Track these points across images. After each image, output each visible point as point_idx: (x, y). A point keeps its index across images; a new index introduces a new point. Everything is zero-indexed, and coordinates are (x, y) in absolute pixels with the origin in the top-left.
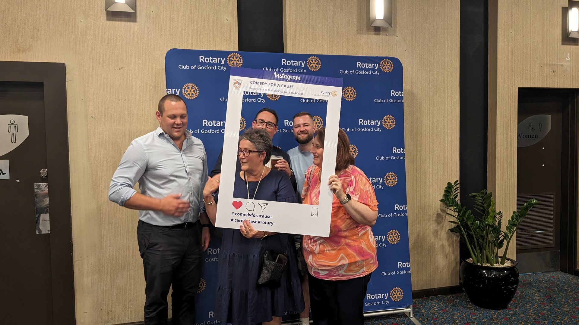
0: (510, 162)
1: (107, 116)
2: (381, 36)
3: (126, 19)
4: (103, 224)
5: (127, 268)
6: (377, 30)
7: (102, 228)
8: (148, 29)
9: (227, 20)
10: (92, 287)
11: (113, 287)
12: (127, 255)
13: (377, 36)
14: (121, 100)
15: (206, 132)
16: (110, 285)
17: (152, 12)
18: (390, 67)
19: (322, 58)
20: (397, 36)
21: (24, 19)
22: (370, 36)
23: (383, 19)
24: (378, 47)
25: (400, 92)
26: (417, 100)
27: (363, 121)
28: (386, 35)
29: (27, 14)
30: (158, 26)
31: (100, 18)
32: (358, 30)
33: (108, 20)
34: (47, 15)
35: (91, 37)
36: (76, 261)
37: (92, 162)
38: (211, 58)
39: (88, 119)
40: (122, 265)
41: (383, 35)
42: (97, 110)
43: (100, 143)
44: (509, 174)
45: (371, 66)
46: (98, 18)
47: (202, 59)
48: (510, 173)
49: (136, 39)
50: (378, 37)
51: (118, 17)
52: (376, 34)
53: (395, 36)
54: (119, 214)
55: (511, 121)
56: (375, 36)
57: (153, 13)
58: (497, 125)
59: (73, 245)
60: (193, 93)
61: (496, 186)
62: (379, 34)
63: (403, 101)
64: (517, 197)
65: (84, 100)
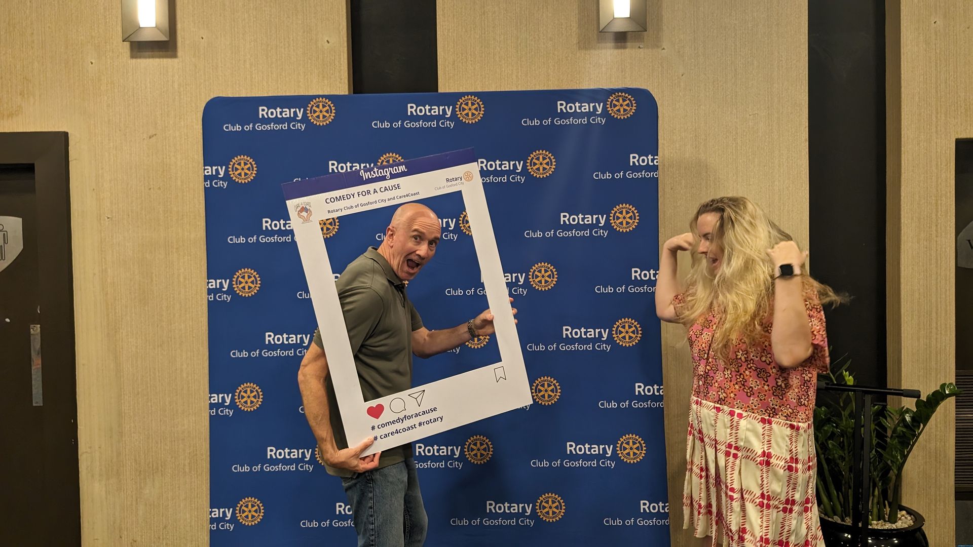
0: (937, 301)
1: (130, 216)
2: (627, 50)
3: (161, 53)
4: (124, 394)
5: (162, 471)
6: (621, 38)
7: (123, 401)
8: (196, 67)
9: (328, 42)
10: (106, 498)
11: (138, 499)
12: (161, 449)
13: (620, 51)
14: (152, 189)
15: (268, 240)
16: (134, 497)
17: (202, 38)
18: (629, 109)
19: (486, 97)
20: (664, 49)
21: (10, 66)
22: (604, 51)
23: (629, 16)
24: (622, 72)
25: (650, 157)
26: (708, 173)
27: (568, 217)
28: (639, 47)
29: (14, 57)
30: (211, 62)
31: (120, 55)
32: (579, 43)
33: (132, 57)
34: (42, 57)
35: (107, 87)
36: (83, 453)
37: (107, 291)
38: (279, 110)
39: (102, 222)
40: (153, 466)
41: (632, 47)
42: (116, 206)
43: (119, 260)
44: (934, 325)
45: (586, 108)
46: (118, 56)
47: (263, 111)
48: (937, 324)
49: (176, 86)
50: (621, 53)
51: (149, 52)
52: (617, 48)
53: (658, 47)
54: (149, 380)
55: (937, 212)
56: (616, 52)
57: (203, 40)
58: (902, 221)
59: (79, 427)
60: (247, 171)
61: (901, 352)
62: (625, 48)
63: (656, 175)
64: (956, 376)
65: (95, 190)
